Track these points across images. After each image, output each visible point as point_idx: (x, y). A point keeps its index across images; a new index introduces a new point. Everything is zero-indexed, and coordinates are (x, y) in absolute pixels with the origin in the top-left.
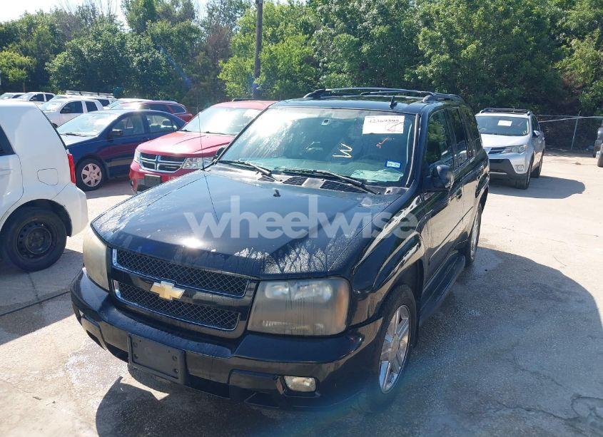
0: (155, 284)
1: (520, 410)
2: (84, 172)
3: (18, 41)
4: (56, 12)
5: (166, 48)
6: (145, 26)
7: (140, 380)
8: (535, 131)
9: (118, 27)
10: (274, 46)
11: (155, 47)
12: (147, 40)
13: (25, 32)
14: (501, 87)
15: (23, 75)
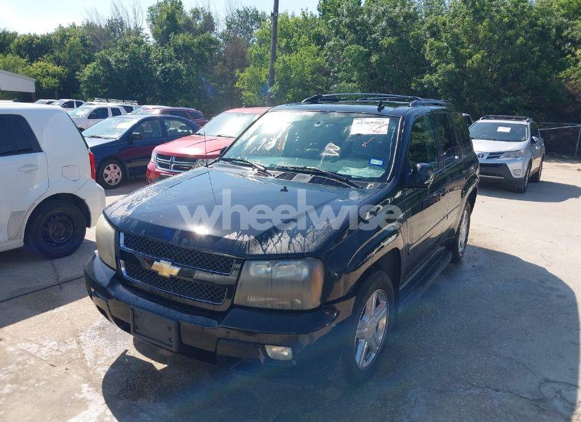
0: (156, 263)
1: (489, 390)
2: (106, 171)
3: (52, 52)
4: (88, 25)
5: (186, 58)
6: (168, 38)
7: (143, 353)
8: (533, 137)
9: (144, 39)
10: (287, 56)
11: (177, 58)
12: (170, 51)
13: (57, 44)
14: (506, 96)
15: (55, 83)
